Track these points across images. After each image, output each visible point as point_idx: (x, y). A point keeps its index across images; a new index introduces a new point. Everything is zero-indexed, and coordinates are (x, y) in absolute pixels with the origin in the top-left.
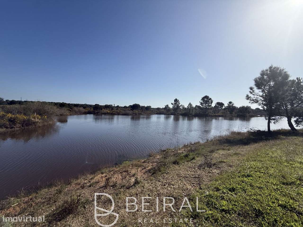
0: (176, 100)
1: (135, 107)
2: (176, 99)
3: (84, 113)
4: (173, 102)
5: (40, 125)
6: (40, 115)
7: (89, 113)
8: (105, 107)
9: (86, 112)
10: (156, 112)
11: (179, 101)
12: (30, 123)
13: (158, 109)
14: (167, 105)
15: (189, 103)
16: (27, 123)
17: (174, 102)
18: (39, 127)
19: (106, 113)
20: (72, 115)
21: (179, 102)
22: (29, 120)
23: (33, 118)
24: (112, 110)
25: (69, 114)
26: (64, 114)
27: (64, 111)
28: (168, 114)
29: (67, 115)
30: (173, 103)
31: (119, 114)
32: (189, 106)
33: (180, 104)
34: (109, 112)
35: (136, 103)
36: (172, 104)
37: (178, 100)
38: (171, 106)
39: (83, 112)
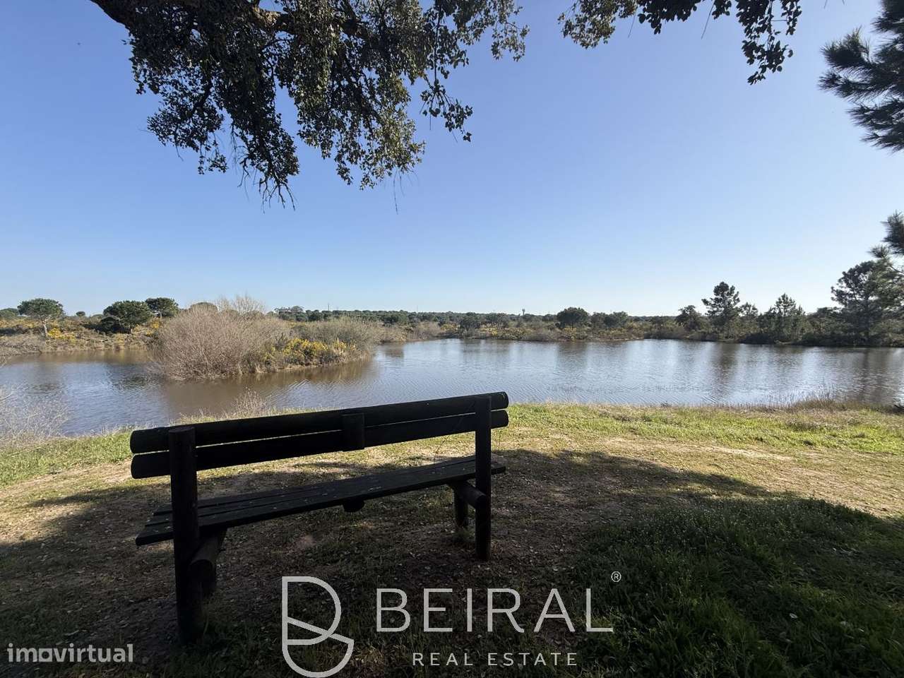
0: (722, 289)
1: (571, 317)
2: (723, 283)
3: (437, 337)
4: (711, 296)
5: (345, 361)
6: (347, 342)
7: (450, 336)
8: (486, 320)
9: (443, 333)
10: (643, 333)
11: (735, 292)
12: (331, 357)
13: (657, 321)
14: (691, 308)
15: (780, 296)
16: (326, 357)
17: (714, 297)
18: (343, 364)
19: (488, 335)
20: (411, 342)
21: (736, 295)
22: (329, 352)
23: (335, 348)
24: (504, 327)
25: (404, 340)
26: (395, 339)
27: (396, 332)
28: (689, 339)
29: (401, 342)
30: (709, 300)
31: (521, 338)
32: (778, 306)
33: (738, 300)
34: (495, 333)
35: (573, 306)
36: (705, 302)
37: (733, 289)
38: (702, 310)
39: (436, 335)
